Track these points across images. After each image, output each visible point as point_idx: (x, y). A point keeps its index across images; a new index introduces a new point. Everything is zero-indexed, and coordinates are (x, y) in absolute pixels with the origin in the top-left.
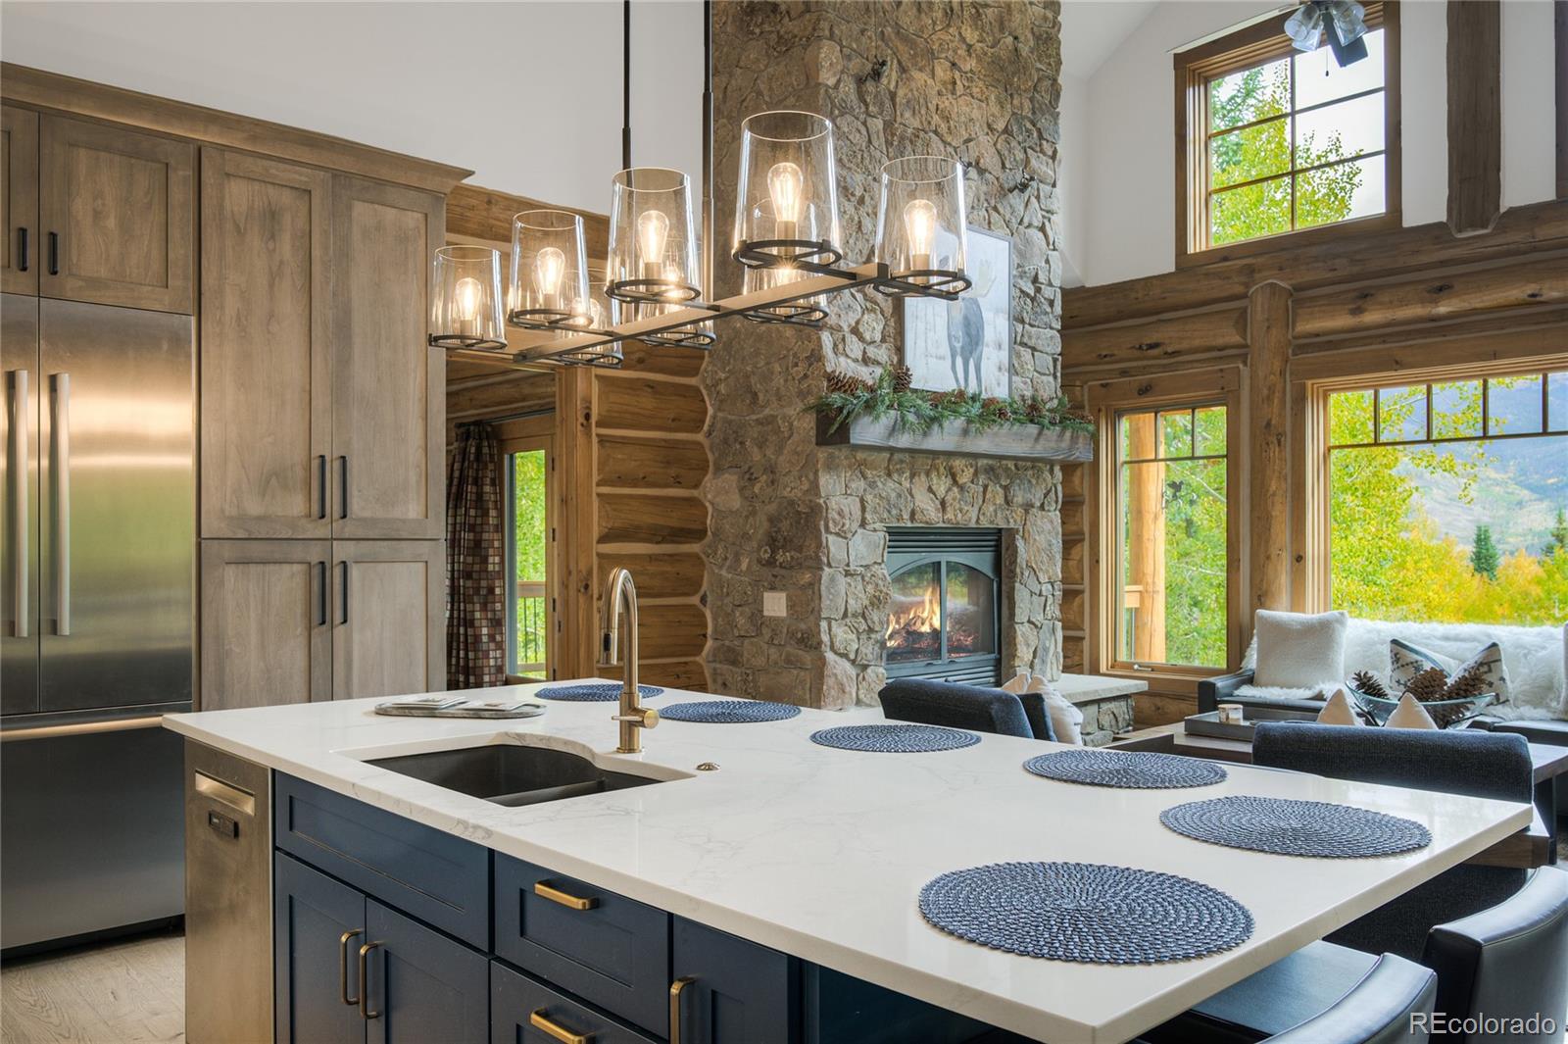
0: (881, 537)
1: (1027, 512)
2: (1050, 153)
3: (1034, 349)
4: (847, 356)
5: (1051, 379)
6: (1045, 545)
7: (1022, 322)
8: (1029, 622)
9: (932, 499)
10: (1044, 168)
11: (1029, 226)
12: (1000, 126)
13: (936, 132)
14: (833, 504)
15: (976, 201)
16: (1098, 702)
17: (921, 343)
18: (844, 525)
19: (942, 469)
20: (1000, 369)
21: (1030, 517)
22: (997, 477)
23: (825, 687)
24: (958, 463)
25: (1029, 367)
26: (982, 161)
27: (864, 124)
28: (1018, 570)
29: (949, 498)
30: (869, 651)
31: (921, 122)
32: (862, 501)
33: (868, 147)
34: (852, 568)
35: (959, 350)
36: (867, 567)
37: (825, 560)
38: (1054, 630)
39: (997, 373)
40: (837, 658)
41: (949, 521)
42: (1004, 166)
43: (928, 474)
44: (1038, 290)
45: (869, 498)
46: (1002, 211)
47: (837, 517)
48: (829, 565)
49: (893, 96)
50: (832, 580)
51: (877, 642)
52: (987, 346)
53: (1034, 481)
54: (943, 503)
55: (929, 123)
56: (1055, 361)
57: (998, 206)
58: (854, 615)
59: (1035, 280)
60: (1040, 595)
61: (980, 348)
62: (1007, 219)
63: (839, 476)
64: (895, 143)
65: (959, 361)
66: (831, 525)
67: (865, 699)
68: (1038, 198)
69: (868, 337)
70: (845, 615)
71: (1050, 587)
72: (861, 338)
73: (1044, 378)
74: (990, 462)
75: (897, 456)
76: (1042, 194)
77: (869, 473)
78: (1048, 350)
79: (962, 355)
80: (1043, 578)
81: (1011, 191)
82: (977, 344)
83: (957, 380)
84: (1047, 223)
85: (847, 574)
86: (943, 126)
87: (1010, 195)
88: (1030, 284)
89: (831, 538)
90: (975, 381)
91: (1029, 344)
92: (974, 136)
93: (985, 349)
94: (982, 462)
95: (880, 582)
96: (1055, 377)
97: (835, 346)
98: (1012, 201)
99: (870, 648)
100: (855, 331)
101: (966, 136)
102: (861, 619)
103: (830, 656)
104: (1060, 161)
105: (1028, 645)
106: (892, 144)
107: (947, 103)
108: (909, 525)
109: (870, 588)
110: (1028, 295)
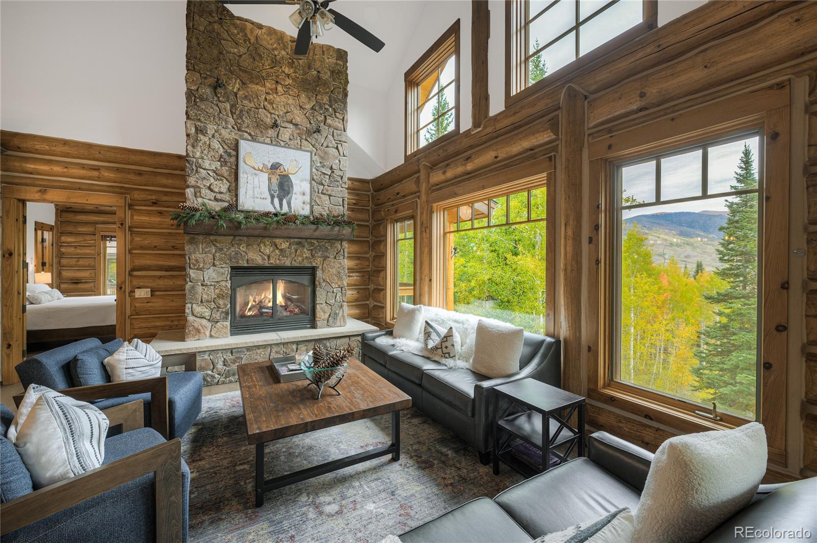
0: (227, 270)
1: (325, 259)
2: (342, 118)
3: (330, 196)
4: (203, 198)
5: (341, 207)
6: (335, 273)
7: (322, 184)
8: (326, 303)
9: (260, 255)
10: (337, 124)
11: (327, 147)
12: (308, 106)
13: (265, 108)
14: (193, 257)
15: (291, 136)
16: (349, 336)
17: (250, 193)
18: (199, 266)
19: (267, 243)
20: (304, 203)
21: (326, 262)
22: (303, 246)
23: (187, 331)
24: (277, 241)
25: (326, 202)
26: (294, 120)
27: (217, 105)
28: (317, 283)
29: (273, 255)
30: (217, 315)
31: (255, 105)
32: (214, 256)
33: (218, 115)
34: (206, 282)
35: (276, 196)
36: (218, 282)
37: (188, 280)
38: (341, 306)
39: (302, 205)
40: (196, 319)
41: (271, 263)
42: (310, 123)
43: (259, 245)
44: (333, 172)
45: (217, 255)
46: (310, 141)
47: (194, 262)
48: (191, 281)
49: (236, 94)
50: (193, 287)
51: (223, 312)
52: (295, 194)
53: (329, 248)
54: (269, 257)
55: (260, 105)
56: (343, 200)
57: (308, 139)
58: (208, 301)
59: (331, 168)
60: (333, 292)
61: (290, 196)
62: (313, 144)
63: (198, 246)
64: (237, 113)
65: (276, 201)
66: (191, 266)
67: (214, 335)
68: (333, 136)
69: (216, 190)
70: (202, 301)
71: (340, 289)
72: (212, 190)
73: (337, 207)
74: (299, 240)
75: (237, 238)
76: (335, 134)
77: (218, 245)
78: (339, 196)
79: (278, 196)
80: (333, 285)
81: (314, 133)
82: (289, 193)
83: (275, 208)
84: (339, 146)
85: (202, 285)
86: (269, 107)
87: (315, 135)
88: (328, 170)
89: (191, 271)
90: (287, 208)
91: (327, 193)
92: (289, 110)
93: (294, 196)
94: (292, 240)
95: (223, 288)
96: (343, 207)
97: (195, 193)
98: (316, 137)
99: (219, 314)
100: (210, 188)
101: (286, 111)
102: (212, 303)
103: (191, 318)
104: (347, 121)
105: (325, 312)
106: (235, 114)
107: (271, 97)
108: (246, 265)
109: (217, 291)
110: (327, 175)
